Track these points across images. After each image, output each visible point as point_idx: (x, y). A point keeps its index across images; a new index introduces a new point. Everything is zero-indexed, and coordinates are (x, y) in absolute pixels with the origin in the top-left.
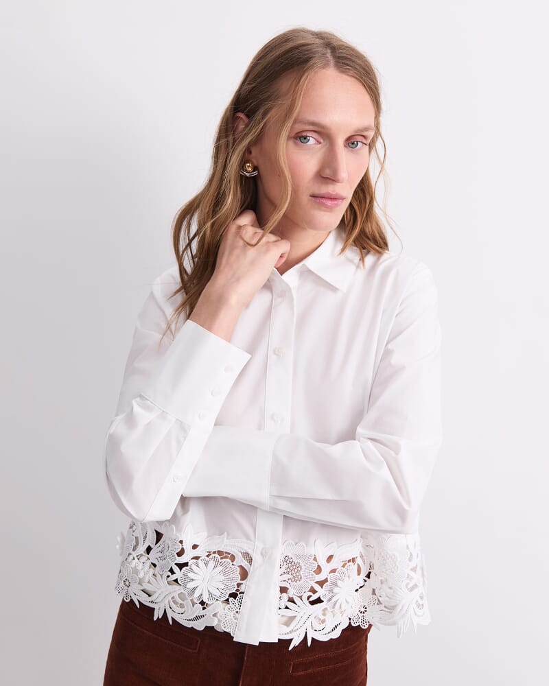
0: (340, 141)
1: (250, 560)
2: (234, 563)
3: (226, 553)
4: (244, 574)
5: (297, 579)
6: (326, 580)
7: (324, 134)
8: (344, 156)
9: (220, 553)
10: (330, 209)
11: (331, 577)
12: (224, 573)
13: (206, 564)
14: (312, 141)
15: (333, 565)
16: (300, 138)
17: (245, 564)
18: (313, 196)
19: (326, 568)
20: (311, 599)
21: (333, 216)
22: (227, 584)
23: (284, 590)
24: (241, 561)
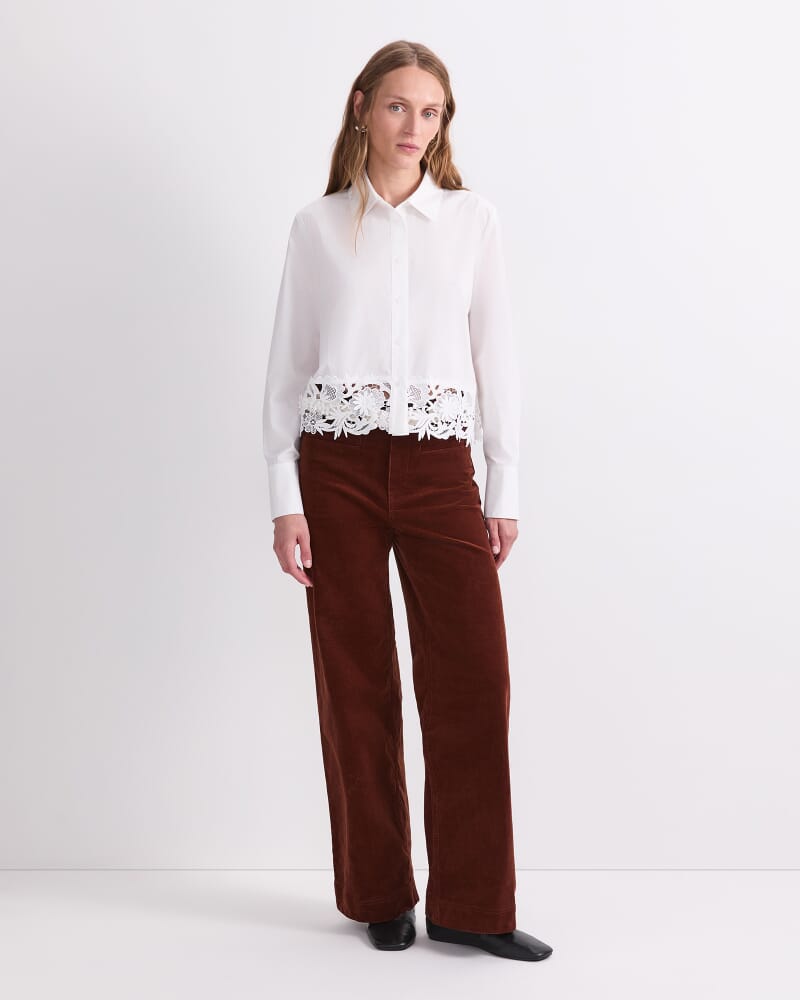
0: (418, 112)
1: (389, 386)
2: (380, 390)
3: (373, 385)
4: (387, 395)
5: (418, 398)
6: (435, 400)
7: (407, 106)
8: (419, 121)
9: (370, 385)
10: (409, 154)
11: (438, 398)
12: (376, 397)
13: (363, 394)
14: (400, 110)
15: (439, 391)
16: (393, 107)
17: (387, 390)
18: (399, 145)
19: (435, 393)
20: (427, 410)
21: (412, 161)
22: (378, 403)
23: (410, 405)
24: (384, 388)
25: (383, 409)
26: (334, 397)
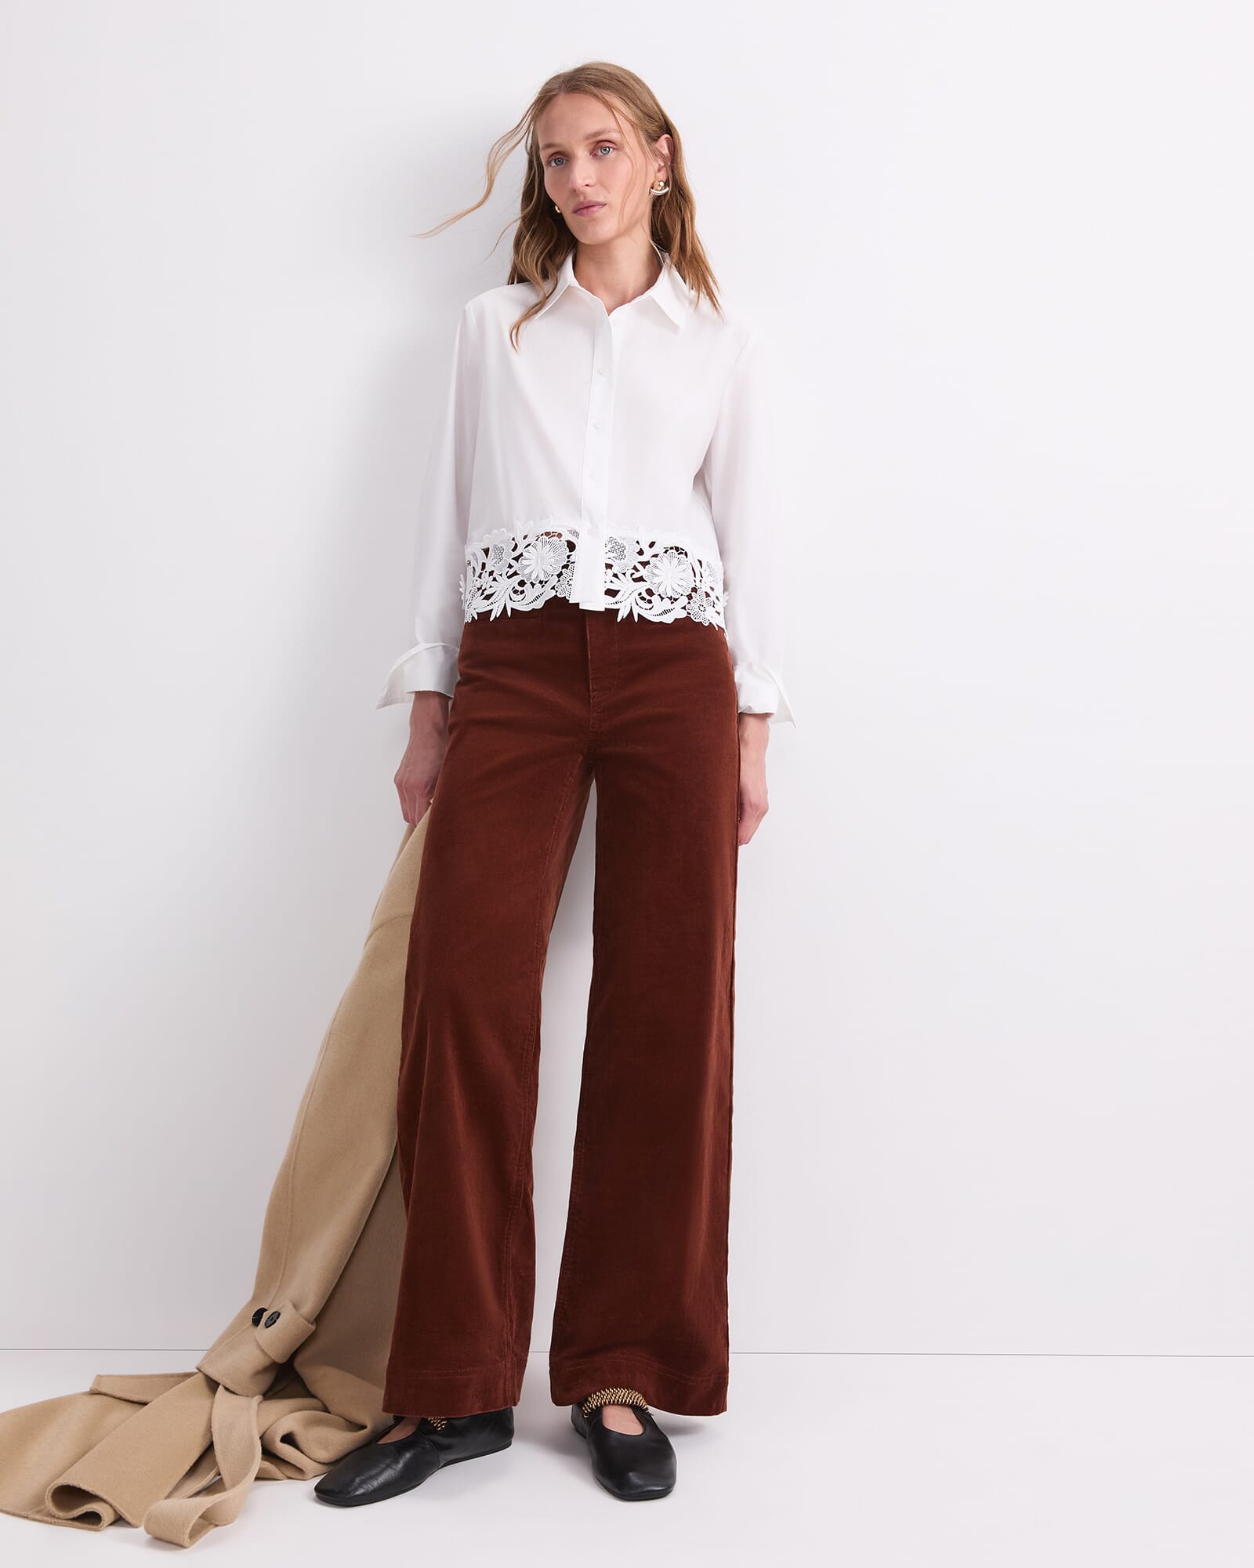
1: (576, 534)
5: (622, 557)
6: (648, 563)
9: (547, 534)
11: (652, 560)
15: (654, 551)
17: (571, 538)
19: (648, 552)
20: (634, 577)
25: (565, 567)
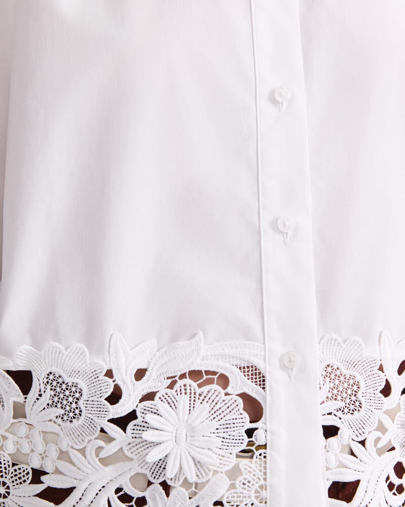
1: (260, 379)
2: (229, 390)
3: (208, 373)
4: (255, 409)
9: (195, 374)
13: (173, 404)
17: (253, 390)
19: (397, 385)
22: (225, 435)
23: (330, 431)
24: (240, 384)
25: (247, 452)
26: (76, 414)
